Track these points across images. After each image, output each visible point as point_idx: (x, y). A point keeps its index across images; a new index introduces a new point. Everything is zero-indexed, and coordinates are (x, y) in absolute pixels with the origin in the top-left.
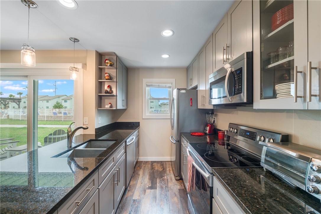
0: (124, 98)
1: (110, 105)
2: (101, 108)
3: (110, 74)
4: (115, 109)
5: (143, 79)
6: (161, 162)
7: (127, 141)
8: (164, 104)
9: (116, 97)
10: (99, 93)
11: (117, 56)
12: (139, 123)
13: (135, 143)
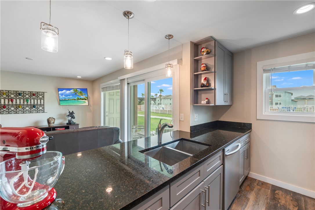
0: (227, 91)
1: (206, 100)
2: (197, 104)
3: (208, 65)
4: (213, 105)
5: (257, 62)
6: (295, 194)
7: (226, 149)
8: (303, 99)
9: (214, 91)
10: (194, 88)
11: (215, 40)
12: (251, 124)
13: (241, 152)
